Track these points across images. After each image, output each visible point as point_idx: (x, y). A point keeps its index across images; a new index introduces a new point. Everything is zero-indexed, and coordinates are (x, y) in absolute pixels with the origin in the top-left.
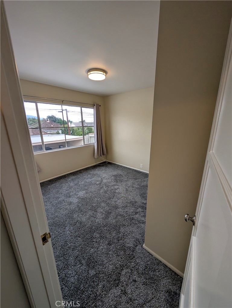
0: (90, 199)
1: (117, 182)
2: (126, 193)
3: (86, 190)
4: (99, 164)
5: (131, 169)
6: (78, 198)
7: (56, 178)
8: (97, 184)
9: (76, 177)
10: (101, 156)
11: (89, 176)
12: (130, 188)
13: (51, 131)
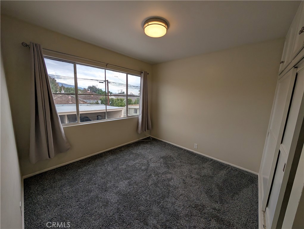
0: (135, 196)
1: (168, 167)
2: (185, 188)
3: (129, 179)
4: (142, 140)
5: (181, 148)
6: (119, 193)
7: (89, 158)
8: (142, 170)
9: (115, 157)
10: (145, 131)
11: (131, 156)
12: (188, 178)
13: (90, 100)
